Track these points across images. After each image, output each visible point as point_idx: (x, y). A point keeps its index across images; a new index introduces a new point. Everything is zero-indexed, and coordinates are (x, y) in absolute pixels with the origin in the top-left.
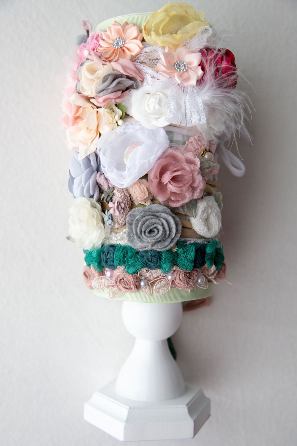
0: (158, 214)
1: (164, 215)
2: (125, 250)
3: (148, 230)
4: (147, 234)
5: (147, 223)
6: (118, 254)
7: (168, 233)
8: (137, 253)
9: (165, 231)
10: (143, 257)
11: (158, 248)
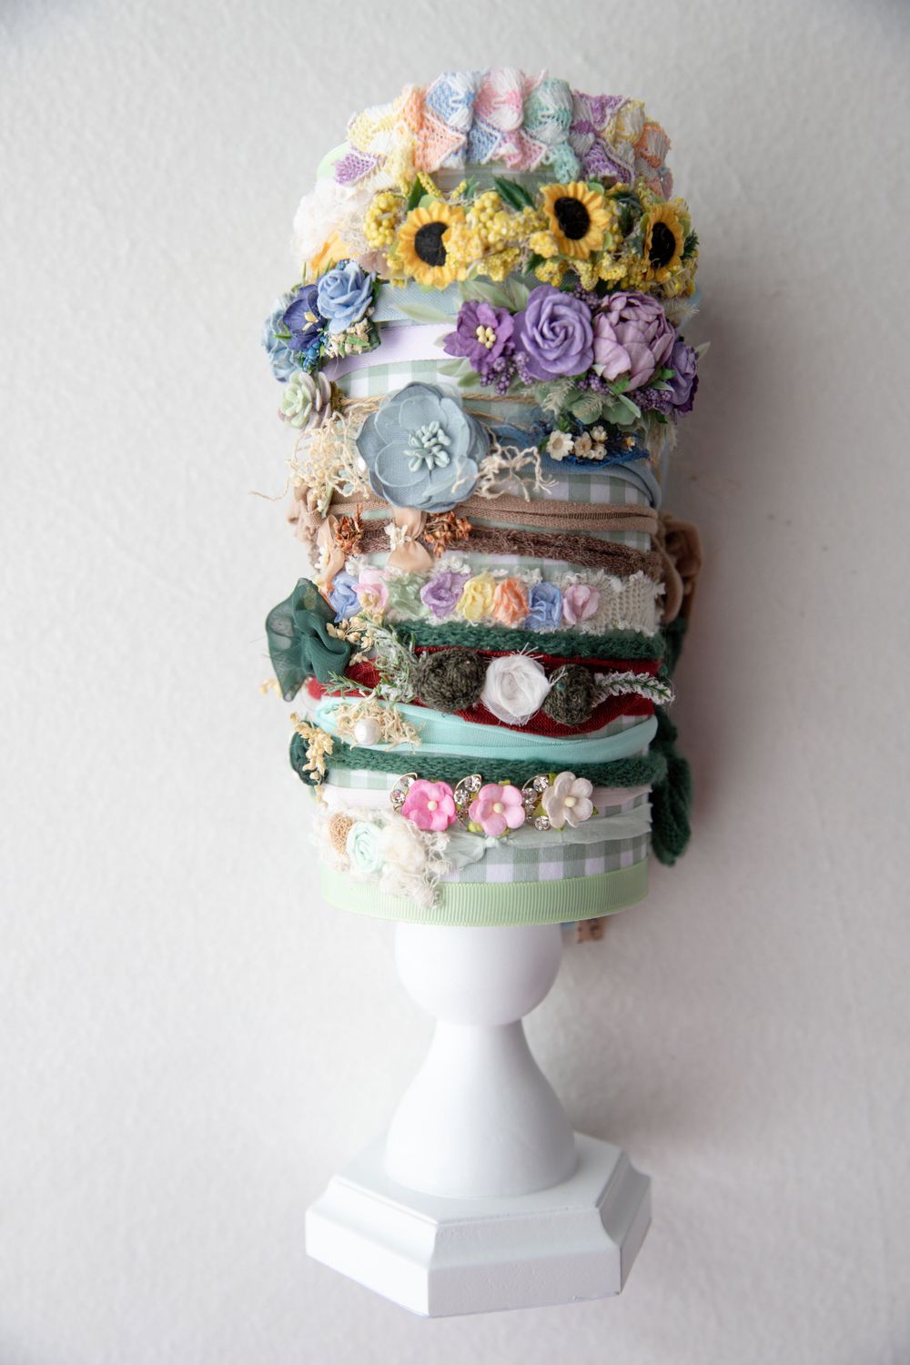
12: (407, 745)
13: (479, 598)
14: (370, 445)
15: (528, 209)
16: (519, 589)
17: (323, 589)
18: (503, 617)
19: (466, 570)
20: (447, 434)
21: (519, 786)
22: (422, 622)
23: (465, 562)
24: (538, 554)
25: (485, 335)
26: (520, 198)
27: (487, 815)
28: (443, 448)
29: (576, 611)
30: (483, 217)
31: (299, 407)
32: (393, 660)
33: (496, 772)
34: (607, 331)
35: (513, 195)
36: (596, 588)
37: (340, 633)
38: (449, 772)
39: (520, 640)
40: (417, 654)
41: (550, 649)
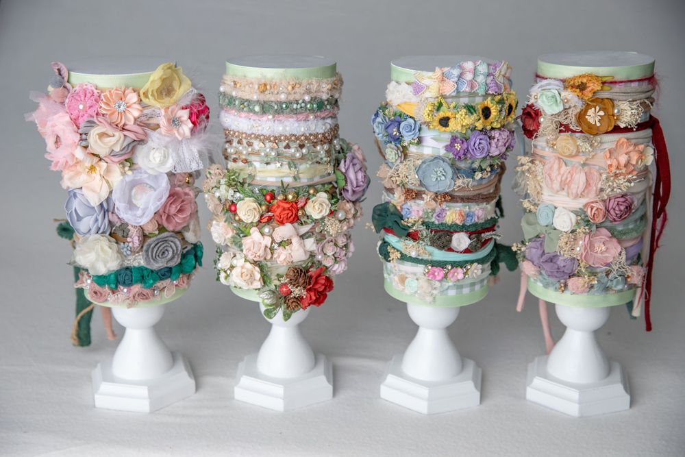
0: (167, 239)
1: (172, 239)
2: (141, 269)
3: (161, 253)
4: (160, 256)
5: (161, 248)
6: (135, 275)
7: (175, 252)
8: (152, 271)
9: (173, 251)
10: (157, 273)
11: (171, 264)
12: (426, 257)
13: (451, 217)
14: (420, 172)
15: (475, 115)
16: (463, 214)
17: (399, 208)
18: (458, 222)
19: (447, 208)
20: (445, 172)
21: (461, 268)
22: (433, 223)
23: (447, 206)
24: (468, 202)
25: (458, 146)
26: (472, 111)
27: (453, 276)
28: (443, 175)
29: (478, 218)
30: (462, 118)
31: (394, 157)
32: (425, 234)
33: (455, 265)
34: (494, 145)
35: (470, 109)
36: (483, 209)
37: (405, 223)
38: (441, 265)
39: (462, 228)
40: (431, 232)
41: (471, 229)
